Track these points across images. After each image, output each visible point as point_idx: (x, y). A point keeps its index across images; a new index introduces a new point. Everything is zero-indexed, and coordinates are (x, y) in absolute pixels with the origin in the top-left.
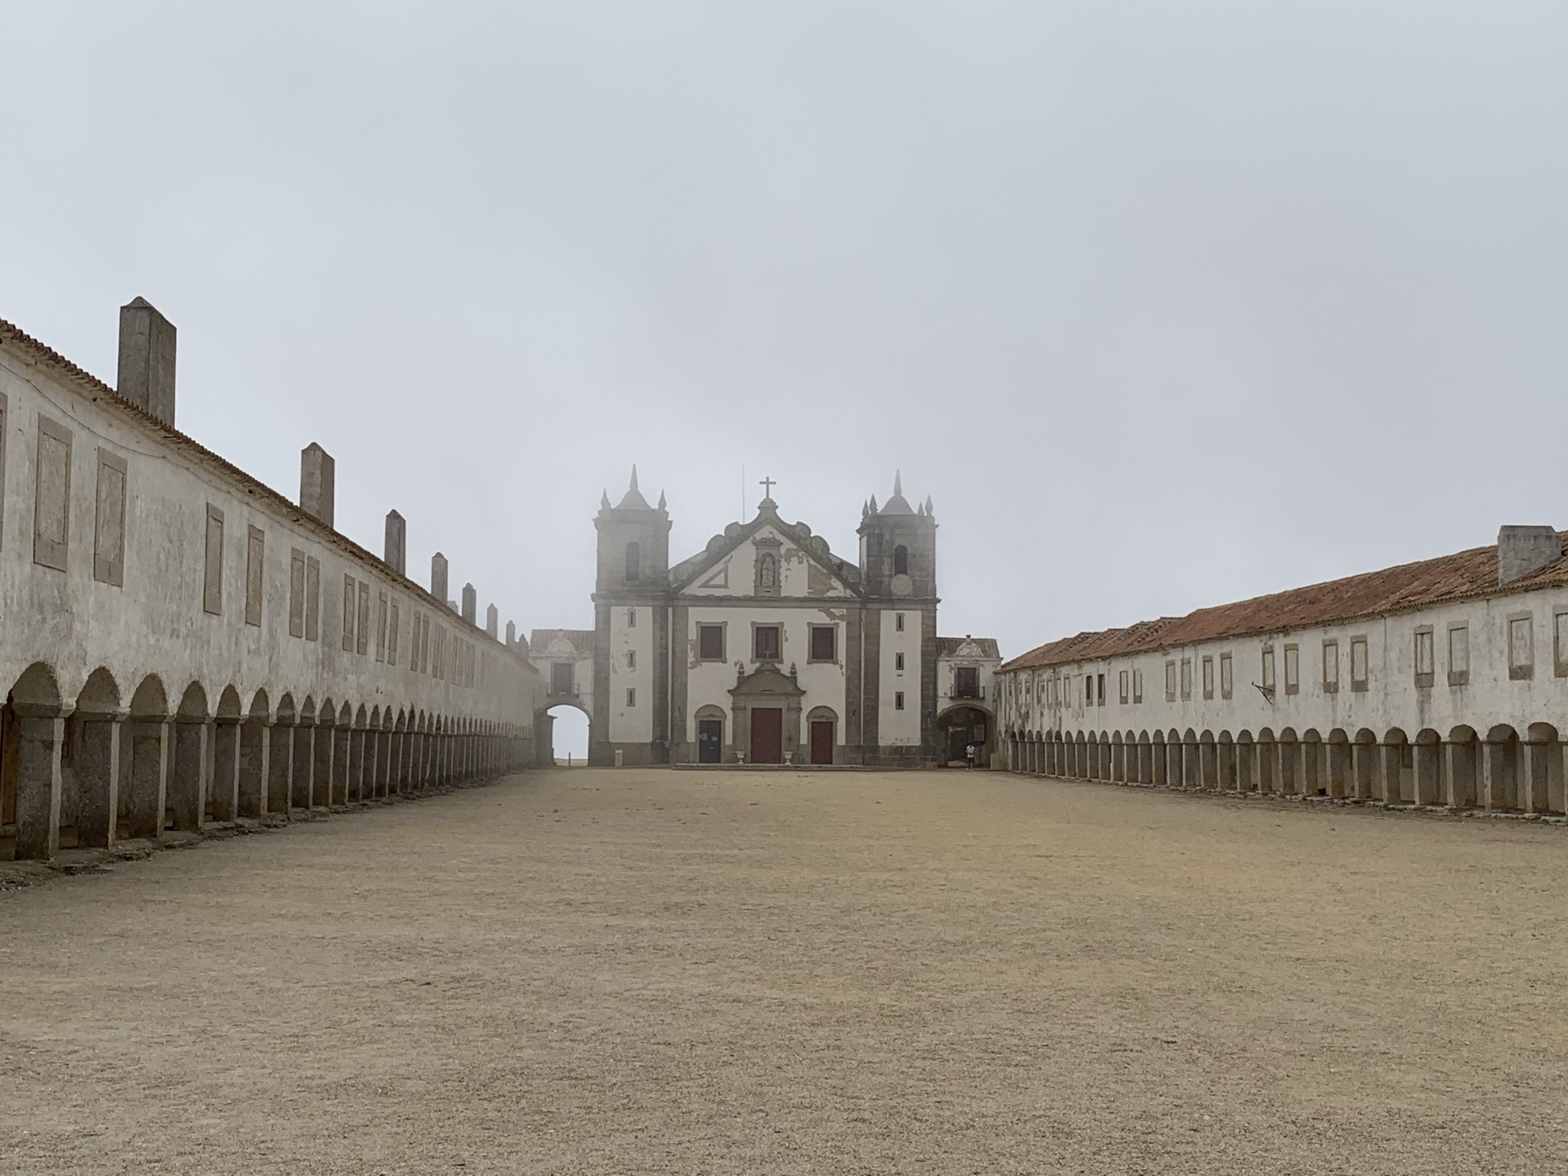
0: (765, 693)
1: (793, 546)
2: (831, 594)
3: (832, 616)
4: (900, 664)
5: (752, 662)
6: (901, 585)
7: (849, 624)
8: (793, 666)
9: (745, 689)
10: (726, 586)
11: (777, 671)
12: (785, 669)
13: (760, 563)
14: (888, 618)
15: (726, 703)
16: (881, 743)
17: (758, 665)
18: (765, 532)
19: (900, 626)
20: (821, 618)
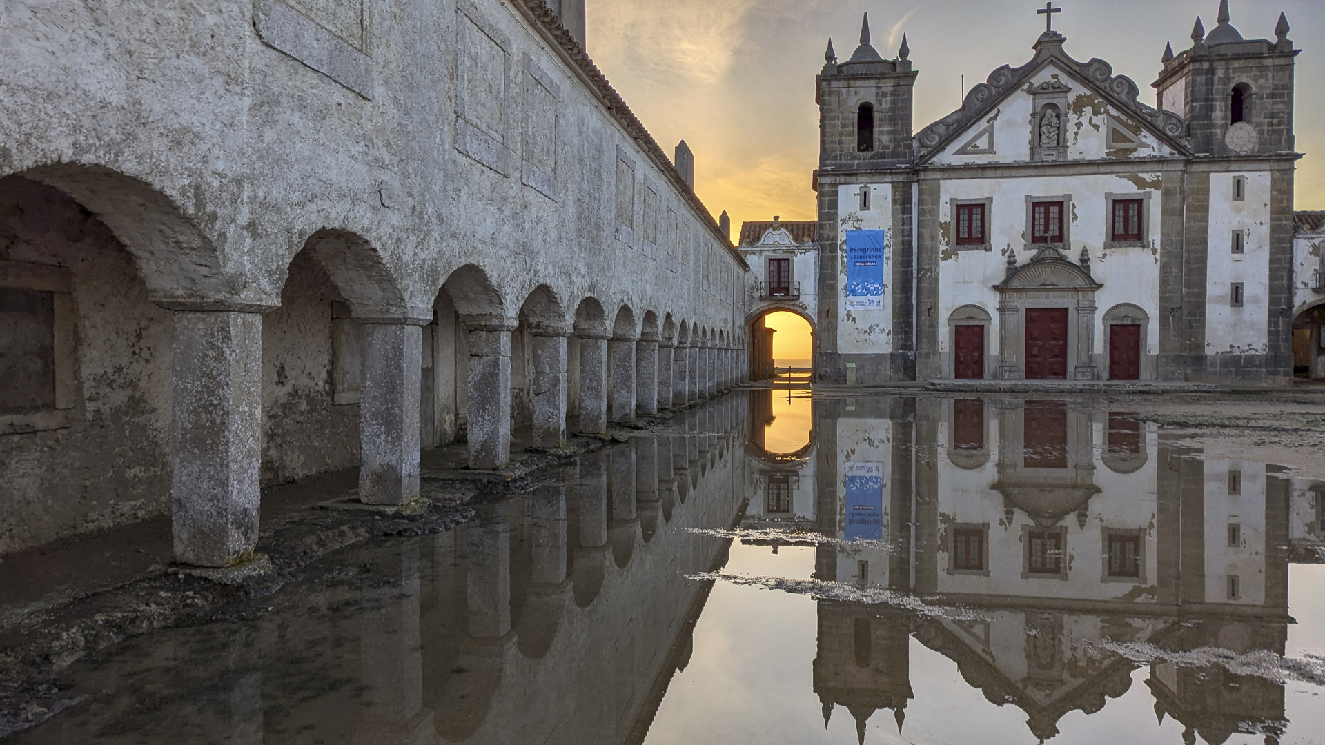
0: (1044, 288)
1: (1085, 91)
2: (1143, 153)
3: (1141, 183)
4: (1238, 246)
5: (1027, 248)
6: (1241, 137)
7: (1167, 194)
8: (1085, 251)
9: (1016, 283)
10: (991, 150)
11: (1063, 260)
12: (1073, 255)
13: (1038, 120)
14: (1220, 183)
15: (991, 302)
16: (1209, 352)
17: (1034, 252)
18: (1045, 75)
19: (1238, 193)
20: (1126, 188)
